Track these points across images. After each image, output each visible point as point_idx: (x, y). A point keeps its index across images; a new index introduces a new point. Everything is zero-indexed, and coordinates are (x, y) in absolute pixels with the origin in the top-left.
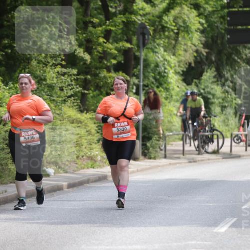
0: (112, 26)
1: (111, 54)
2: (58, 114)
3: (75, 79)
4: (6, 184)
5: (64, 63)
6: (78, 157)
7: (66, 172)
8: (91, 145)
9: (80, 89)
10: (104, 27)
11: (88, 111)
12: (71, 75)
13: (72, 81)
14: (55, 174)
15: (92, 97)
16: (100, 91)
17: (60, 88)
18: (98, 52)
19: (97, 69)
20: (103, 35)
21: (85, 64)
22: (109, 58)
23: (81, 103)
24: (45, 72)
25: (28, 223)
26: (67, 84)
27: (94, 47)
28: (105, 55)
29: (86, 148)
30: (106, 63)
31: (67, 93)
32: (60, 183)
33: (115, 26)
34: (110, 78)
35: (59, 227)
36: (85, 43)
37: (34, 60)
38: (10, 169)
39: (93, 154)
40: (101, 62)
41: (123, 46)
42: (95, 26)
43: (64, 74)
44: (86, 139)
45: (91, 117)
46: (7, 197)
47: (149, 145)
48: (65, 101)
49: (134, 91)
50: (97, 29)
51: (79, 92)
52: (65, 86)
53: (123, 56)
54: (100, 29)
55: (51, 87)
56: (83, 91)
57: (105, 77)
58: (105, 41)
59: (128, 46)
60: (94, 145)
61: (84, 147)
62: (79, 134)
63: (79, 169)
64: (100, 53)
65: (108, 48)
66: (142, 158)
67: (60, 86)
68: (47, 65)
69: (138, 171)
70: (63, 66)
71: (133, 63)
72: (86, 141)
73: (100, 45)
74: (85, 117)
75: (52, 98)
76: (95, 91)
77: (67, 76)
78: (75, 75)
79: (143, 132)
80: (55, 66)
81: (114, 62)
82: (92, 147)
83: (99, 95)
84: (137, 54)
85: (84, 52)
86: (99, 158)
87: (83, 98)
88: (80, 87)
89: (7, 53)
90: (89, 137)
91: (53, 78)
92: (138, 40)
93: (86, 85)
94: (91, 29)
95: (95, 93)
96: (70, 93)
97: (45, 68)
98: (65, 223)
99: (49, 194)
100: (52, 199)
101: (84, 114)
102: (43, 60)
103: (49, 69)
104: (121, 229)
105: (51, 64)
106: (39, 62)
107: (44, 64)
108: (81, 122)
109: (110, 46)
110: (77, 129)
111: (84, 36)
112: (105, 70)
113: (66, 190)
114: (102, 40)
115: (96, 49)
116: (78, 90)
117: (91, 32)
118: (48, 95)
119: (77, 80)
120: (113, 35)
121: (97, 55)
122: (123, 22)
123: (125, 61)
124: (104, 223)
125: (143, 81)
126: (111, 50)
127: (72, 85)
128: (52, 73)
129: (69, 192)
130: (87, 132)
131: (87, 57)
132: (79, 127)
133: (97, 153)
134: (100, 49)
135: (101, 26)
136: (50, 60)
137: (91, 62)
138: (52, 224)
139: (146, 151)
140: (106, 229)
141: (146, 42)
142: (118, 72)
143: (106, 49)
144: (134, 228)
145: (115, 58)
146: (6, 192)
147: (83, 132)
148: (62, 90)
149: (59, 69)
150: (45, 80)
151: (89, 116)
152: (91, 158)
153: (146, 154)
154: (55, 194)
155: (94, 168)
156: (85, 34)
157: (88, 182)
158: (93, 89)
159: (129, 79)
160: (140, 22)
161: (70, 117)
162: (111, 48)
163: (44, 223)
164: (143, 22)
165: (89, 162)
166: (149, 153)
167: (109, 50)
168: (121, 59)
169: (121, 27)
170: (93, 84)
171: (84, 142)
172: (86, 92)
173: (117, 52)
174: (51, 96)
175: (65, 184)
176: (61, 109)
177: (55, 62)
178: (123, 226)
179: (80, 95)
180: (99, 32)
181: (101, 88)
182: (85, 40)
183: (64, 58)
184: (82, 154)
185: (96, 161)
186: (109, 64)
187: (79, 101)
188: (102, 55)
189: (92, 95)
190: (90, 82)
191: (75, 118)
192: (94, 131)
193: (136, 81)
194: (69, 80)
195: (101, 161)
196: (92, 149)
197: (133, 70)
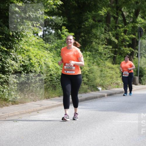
0: (127, 28)
1: (127, 40)
2: (103, 65)
3: (111, 50)
4: (81, 93)
5: (106, 43)
6: (111, 83)
7: (106, 89)
8: (117, 78)
9: (113, 54)
10: (124, 28)
11: (116, 64)
12: (109, 49)
13: (109, 51)
14: (102, 90)
15: (118, 58)
16: (121, 55)
17: (104, 54)
18: (121, 39)
19: (120, 46)
20: (123, 32)
21: (115, 44)
22: (125, 41)
23: (113, 60)
24: (98, 47)
25: (90, 110)
26: (107, 52)
27: (119, 37)
28: (124, 40)
29: (115, 79)
30: (124, 43)
31: (107, 56)
32: (104, 94)
33: (128, 28)
34: (126, 50)
35: (103, 112)
36: (115, 35)
37: (94, 42)
38: (83, 87)
39: (118, 82)
40: (122, 43)
41: (132, 37)
42: (120, 28)
43: (106, 48)
44: (115, 76)
45: (117, 66)
46: (82, 99)
47: (142, 79)
48: (106, 60)
49: (136, 56)
50: (121, 29)
51: (112, 56)
52: (106, 53)
53: (131, 41)
54: (122, 29)
55: (101, 53)
56: (114, 55)
57: (124, 50)
58: (124, 34)
59: (134, 36)
60: (118, 78)
61: (114, 79)
62: (112, 73)
63: (112, 88)
64: (122, 39)
65: (125, 37)
66: (139, 84)
67: (105, 53)
68: (99, 44)
69: (137, 90)
70: (106, 45)
71: (136, 44)
72: (115, 77)
73: (122, 36)
74: (115, 66)
75: (101, 58)
76: (119, 55)
77: (107, 49)
78: (111, 48)
79: (139, 73)
80: (103, 44)
81: (128, 43)
82: (117, 79)
83: (121, 57)
84: (138, 40)
85: (115, 39)
86: (120, 84)
87: (114, 58)
88: (113, 53)
89: (83, 39)
90: (117, 75)
91: (102, 49)
92: (138, 34)
93: (115, 52)
94: (118, 29)
95: (119, 56)
96: (109, 56)
97: (98, 45)
98: (106, 111)
99: (99, 98)
100: (100, 100)
101: (114, 65)
102: (98, 42)
103: (100, 46)
104: (129, 114)
105: (101, 44)
106: (96, 43)
107: (98, 44)
108: (113, 68)
109: (126, 36)
110: (112, 71)
111: (115, 32)
112: (124, 47)
113: (106, 97)
114: (122, 34)
115: (120, 38)
116: (112, 55)
117: (118, 30)
118: (99, 57)
119: (112, 51)
120: (127, 32)
121: (120, 40)
122: (132, 26)
123: (132, 43)
124: (122, 111)
125: (140, 52)
126: (126, 38)
127: (110, 53)
128: (101, 47)
129: (107, 98)
130: (116, 72)
131: (116, 41)
132: (112, 70)
133: (120, 81)
134: (122, 38)
135: (122, 28)
136: (100, 42)
137: (118, 43)
138: (100, 111)
139: (141, 81)
140: (123, 114)
141: (142, 35)
142: (130, 47)
143: (124, 38)
144: (135, 114)
145: (128, 42)
146: (81, 97)
147: (114, 72)
148: (105, 54)
149: (104, 46)
150: (98, 50)
151: (116, 66)
152: (117, 84)
153: (141, 82)
154: (102, 98)
155: (118, 88)
156: (115, 31)
157: (116, 93)
158: (118, 55)
159: (134, 50)
160: (139, 27)
161: (108, 66)
162: (126, 37)
163: (97, 110)
164: (141, 26)
165: (116, 85)
166: (142, 82)
167: (125, 38)
168: (131, 42)
169: (131, 28)
170: (118, 52)
171: (114, 77)
172: (115, 56)
173: (129, 39)
174: (101, 57)
175: (106, 94)
176: (105, 63)
177: (102, 43)
178: (130, 113)
179: (113, 57)
180: (122, 30)
181: (122, 54)
182: (116, 34)
183: (106, 41)
184: (113, 82)
185: (119, 85)
186: (125, 44)
187: (112, 60)
188: (123, 40)
189: (118, 57)
190: (117, 51)
191: (110, 66)
192: (118, 72)
193: (137, 52)
194: (108, 51)
195: (121, 85)
196: (117, 80)
197: (136, 47)
